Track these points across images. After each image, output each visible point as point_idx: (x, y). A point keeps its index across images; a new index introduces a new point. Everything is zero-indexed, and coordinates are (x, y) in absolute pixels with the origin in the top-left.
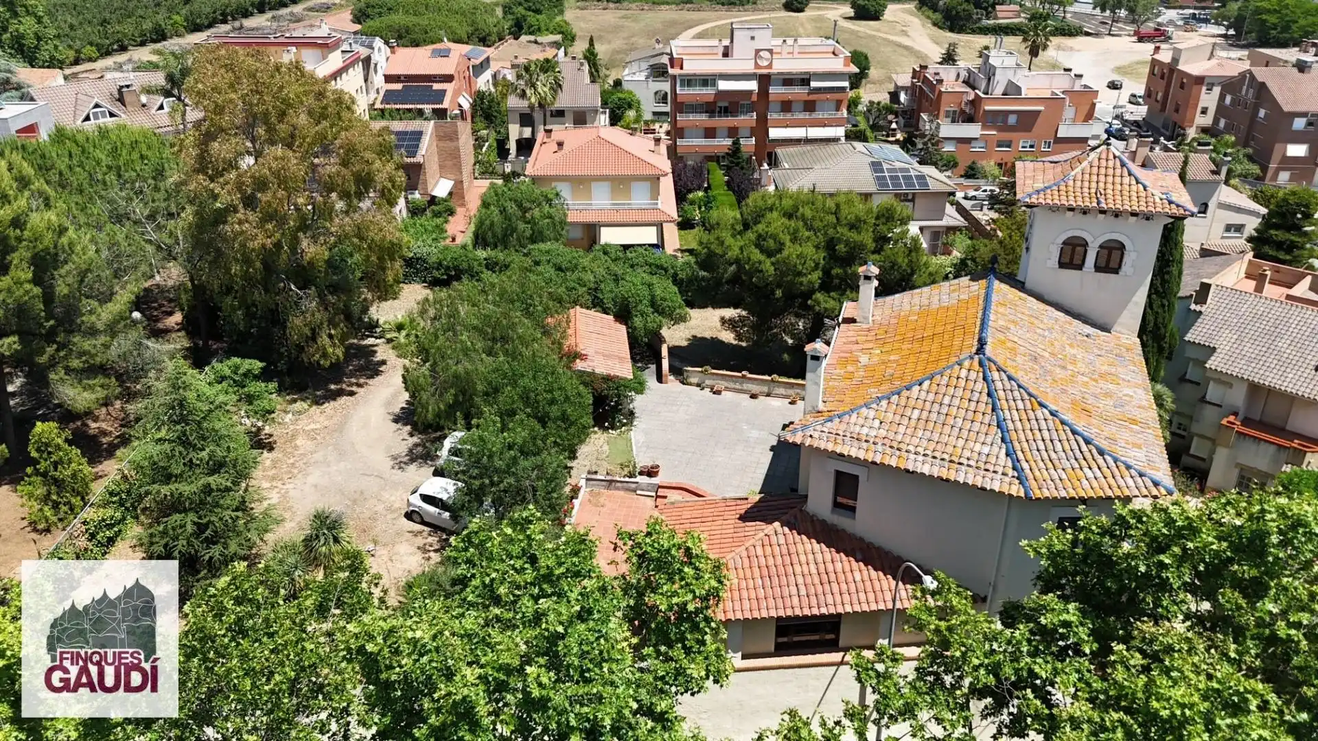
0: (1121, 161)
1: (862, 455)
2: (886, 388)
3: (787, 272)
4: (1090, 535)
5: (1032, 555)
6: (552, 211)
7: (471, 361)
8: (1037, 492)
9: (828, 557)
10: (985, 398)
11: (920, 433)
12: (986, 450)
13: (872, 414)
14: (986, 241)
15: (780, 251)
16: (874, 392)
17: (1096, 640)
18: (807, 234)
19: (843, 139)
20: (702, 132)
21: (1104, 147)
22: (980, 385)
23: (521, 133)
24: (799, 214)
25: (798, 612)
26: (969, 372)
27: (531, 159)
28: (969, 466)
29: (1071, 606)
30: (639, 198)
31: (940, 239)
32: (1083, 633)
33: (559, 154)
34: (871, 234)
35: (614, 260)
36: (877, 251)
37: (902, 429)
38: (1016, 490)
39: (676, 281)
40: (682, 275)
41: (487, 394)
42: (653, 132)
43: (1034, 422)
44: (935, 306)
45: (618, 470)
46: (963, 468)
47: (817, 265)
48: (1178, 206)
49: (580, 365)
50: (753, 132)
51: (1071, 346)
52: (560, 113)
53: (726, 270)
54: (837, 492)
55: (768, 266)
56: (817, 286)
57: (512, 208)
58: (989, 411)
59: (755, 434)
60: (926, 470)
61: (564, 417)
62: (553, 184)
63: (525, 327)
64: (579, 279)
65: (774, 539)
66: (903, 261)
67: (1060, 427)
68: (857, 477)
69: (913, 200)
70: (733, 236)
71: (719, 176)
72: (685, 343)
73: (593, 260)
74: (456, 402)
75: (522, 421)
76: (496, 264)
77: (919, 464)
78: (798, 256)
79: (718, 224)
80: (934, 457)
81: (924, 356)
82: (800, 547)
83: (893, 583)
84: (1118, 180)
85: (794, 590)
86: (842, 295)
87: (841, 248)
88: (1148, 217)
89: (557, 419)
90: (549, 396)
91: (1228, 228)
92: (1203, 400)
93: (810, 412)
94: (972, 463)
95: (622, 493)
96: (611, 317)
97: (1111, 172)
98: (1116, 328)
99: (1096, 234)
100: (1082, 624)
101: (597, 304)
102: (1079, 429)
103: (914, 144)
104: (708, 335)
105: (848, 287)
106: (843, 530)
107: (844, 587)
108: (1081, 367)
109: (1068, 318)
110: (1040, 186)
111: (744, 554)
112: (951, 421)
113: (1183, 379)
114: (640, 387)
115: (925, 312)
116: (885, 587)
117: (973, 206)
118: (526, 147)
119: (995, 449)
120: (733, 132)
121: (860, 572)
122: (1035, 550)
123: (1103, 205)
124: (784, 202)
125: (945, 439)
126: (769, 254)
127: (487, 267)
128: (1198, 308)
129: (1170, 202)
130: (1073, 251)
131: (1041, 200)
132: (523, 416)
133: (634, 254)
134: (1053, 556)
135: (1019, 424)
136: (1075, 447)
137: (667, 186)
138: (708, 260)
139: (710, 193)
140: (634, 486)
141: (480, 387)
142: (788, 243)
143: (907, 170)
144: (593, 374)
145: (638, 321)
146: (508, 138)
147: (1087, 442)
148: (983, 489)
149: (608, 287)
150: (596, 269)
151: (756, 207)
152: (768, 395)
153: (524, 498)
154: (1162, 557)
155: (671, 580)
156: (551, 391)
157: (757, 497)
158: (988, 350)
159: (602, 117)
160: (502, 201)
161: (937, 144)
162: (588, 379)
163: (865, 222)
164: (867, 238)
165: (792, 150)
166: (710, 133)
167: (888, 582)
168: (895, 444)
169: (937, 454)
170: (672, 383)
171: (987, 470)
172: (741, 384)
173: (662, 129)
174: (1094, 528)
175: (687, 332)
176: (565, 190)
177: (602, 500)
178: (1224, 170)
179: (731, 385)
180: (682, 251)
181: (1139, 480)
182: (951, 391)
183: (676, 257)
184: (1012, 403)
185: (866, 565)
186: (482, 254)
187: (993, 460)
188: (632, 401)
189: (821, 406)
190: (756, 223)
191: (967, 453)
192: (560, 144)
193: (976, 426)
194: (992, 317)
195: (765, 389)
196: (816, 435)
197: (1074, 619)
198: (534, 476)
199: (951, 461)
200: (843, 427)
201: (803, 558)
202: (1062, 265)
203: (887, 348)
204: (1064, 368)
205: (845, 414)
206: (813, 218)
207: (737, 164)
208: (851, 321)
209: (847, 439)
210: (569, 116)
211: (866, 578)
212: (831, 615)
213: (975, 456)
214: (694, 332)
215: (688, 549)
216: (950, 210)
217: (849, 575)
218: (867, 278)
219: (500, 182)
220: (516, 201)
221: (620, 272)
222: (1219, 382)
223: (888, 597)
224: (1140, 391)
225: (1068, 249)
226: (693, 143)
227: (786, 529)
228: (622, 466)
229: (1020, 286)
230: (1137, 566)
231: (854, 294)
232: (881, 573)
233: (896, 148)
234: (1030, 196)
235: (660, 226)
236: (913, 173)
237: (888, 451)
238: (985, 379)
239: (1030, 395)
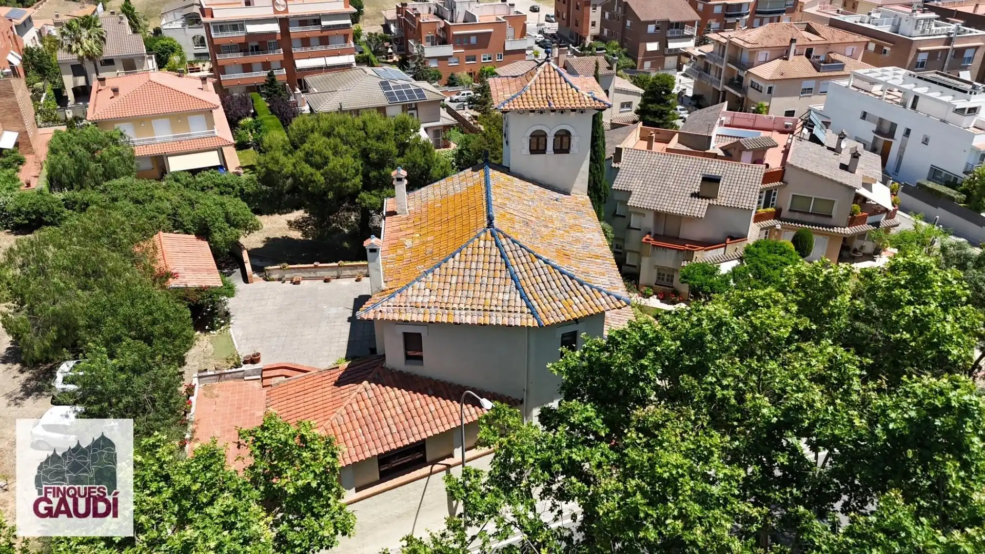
0: (559, 72)
1: (421, 318)
2: (429, 263)
3: (334, 179)
4: (592, 353)
5: (556, 373)
6: (119, 149)
7: (68, 298)
8: (546, 320)
9: (408, 398)
10: (499, 259)
11: (459, 293)
12: (507, 297)
13: (423, 285)
14: (474, 135)
15: (326, 163)
16: (421, 268)
17: (608, 426)
18: (345, 147)
19: (354, 64)
20: (241, 68)
21: (546, 63)
22: (495, 251)
23: (75, 82)
24: (335, 133)
25: (393, 446)
26: (485, 242)
27: (91, 104)
28: (497, 311)
29: (588, 406)
30: (197, 129)
31: (441, 135)
32: (598, 422)
33: (116, 99)
34: (393, 142)
35: (187, 186)
36: (401, 155)
37: (446, 293)
38: (532, 322)
39: (244, 196)
40: (248, 190)
41: (89, 327)
42: (198, 70)
43: (535, 271)
44: (452, 194)
45: (225, 364)
46: (494, 313)
47: (357, 171)
48: (600, 101)
49: (173, 283)
50: (283, 65)
51: (548, 209)
52: (109, 62)
53: (284, 183)
54: (407, 348)
55: (319, 177)
56: (360, 187)
57: (80, 151)
58: (504, 268)
59: (333, 311)
60: (469, 320)
61: (168, 333)
62: (116, 126)
63: (113, 260)
64: (157, 208)
65: (365, 395)
66: (421, 161)
67: (552, 271)
68: (420, 334)
69: (416, 108)
70: (286, 155)
71: (262, 103)
72: (261, 245)
73: (167, 188)
74: (60, 337)
75: (129, 344)
76: (75, 202)
77: (463, 317)
78: (341, 166)
79: (270, 147)
80: (473, 310)
81: (451, 234)
82: (386, 396)
83: (458, 406)
84: (559, 86)
85: (387, 430)
86: (381, 191)
87: (373, 156)
88: (582, 111)
89: (162, 335)
90: (149, 318)
91: (623, 105)
92: (629, 227)
93: (376, 292)
94: (499, 308)
95: (232, 382)
96: (193, 236)
97: (553, 80)
98: (573, 191)
99: (551, 127)
100: (597, 417)
101: (178, 226)
102: (565, 270)
103: (408, 65)
104: (279, 235)
105: (385, 185)
106: (416, 375)
107: (424, 418)
108: (557, 224)
109: (542, 189)
110: (508, 96)
111: (344, 412)
112: (479, 280)
113: (615, 215)
114: (230, 291)
115: (445, 199)
116: (453, 410)
117: (458, 107)
118: (83, 93)
119: (513, 294)
120: (266, 66)
121: (434, 404)
122: (558, 369)
123: (553, 106)
124: (321, 124)
125: (477, 294)
126: (318, 167)
127: (67, 206)
128: (616, 165)
129: (595, 99)
130: (538, 140)
131: (512, 107)
132: (129, 340)
133: (202, 178)
134: (570, 371)
135: (525, 274)
136: (564, 283)
137: (220, 116)
138: (268, 178)
139: (258, 118)
140: (241, 374)
141: (81, 322)
142: (331, 157)
143: (408, 86)
144: (186, 289)
145: (218, 237)
146: (64, 87)
147: (571, 278)
148: (510, 326)
149: (185, 212)
150: (171, 197)
151: (299, 130)
152: (338, 278)
153: (145, 409)
154: (643, 361)
155: (292, 463)
156: (151, 313)
157: (346, 364)
158: (495, 223)
159: (150, 62)
160: (69, 146)
161: (424, 63)
162: (183, 295)
163: (388, 134)
164: (391, 146)
165: (318, 77)
166: (247, 68)
167: (455, 406)
168: (443, 305)
169: (474, 307)
170: (258, 282)
171: (510, 312)
172: (315, 272)
173: (205, 68)
174: (593, 347)
175: (261, 235)
176: (128, 130)
177: (215, 392)
178: (615, 66)
179: (306, 275)
180: (243, 168)
181: (608, 298)
182: (475, 257)
183: (239, 174)
184: (518, 259)
185: (437, 397)
186: (59, 196)
187: (512, 303)
188: (226, 304)
189: (384, 286)
190: (303, 142)
191: (494, 302)
192: (115, 91)
193: (497, 281)
194: (493, 198)
195: (335, 273)
196: (384, 309)
197: (593, 414)
198: (150, 388)
199: (485, 310)
200: (404, 299)
201: (390, 404)
202: (533, 152)
203: (424, 231)
204: (546, 226)
205: (403, 288)
206: (347, 135)
207: (275, 92)
208: (392, 213)
209: (408, 308)
210: (119, 64)
211: (438, 407)
212: (418, 442)
213: (500, 302)
214: (267, 235)
215: (302, 437)
216: (443, 112)
217: (426, 408)
218: (399, 180)
219: (64, 128)
220: (82, 144)
221: (193, 197)
222: (636, 213)
223: (457, 417)
224: (596, 234)
225: (535, 140)
226: (233, 77)
227: (373, 385)
228: (228, 360)
229: (506, 170)
230: (627, 372)
231: (390, 191)
232: (448, 401)
233: (396, 69)
234: (503, 104)
235: (220, 150)
236: (412, 88)
237: (440, 311)
238: (497, 245)
239: (529, 251)
